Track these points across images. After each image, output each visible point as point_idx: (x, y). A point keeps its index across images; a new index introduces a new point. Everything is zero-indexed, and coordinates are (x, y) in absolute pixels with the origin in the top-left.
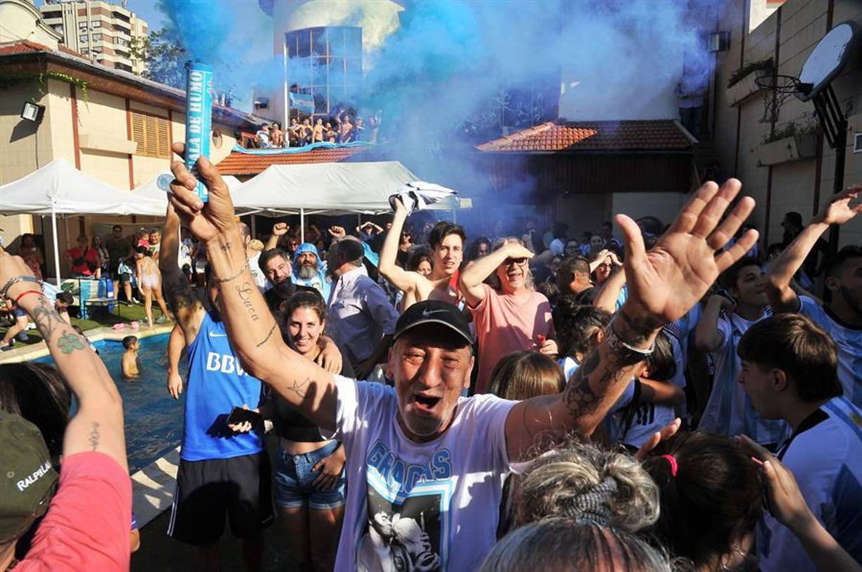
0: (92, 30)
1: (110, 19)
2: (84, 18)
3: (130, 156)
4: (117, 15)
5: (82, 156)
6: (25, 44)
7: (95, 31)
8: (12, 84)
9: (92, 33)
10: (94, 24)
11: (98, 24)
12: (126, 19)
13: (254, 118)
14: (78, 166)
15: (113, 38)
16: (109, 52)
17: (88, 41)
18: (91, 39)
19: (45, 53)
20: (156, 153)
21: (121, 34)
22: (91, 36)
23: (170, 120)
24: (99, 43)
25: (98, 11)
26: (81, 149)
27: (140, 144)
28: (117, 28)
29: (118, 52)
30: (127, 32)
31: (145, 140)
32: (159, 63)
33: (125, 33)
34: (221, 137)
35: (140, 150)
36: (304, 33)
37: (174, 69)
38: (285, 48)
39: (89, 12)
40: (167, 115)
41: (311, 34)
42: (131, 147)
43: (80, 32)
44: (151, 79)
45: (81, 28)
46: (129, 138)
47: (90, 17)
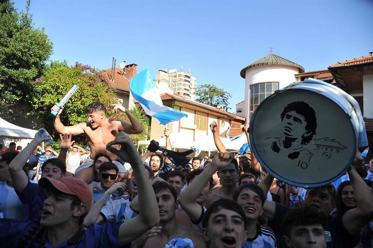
0: (177, 82)
1: (184, 78)
2: (175, 78)
3: (194, 130)
4: (186, 76)
5: (181, 129)
6: (167, 94)
7: (178, 82)
9: (177, 83)
10: (178, 80)
11: (180, 80)
12: (189, 77)
13: (237, 116)
14: (179, 131)
15: (184, 84)
16: (182, 89)
17: (176, 86)
19: (175, 99)
20: (202, 129)
21: (187, 83)
22: (177, 84)
23: (208, 117)
24: (179, 87)
25: (180, 75)
26: (181, 127)
27: (198, 126)
28: (186, 81)
29: (185, 89)
30: (189, 82)
31: (199, 124)
34: (224, 123)
35: (198, 128)
36: (257, 85)
37: (208, 97)
38: (249, 90)
39: (177, 76)
40: (207, 116)
41: (259, 85)
42: (195, 127)
43: (173, 83)
44: (199, 102)
45: (174, 82)
46: (195, 124)
47: (177, 78)
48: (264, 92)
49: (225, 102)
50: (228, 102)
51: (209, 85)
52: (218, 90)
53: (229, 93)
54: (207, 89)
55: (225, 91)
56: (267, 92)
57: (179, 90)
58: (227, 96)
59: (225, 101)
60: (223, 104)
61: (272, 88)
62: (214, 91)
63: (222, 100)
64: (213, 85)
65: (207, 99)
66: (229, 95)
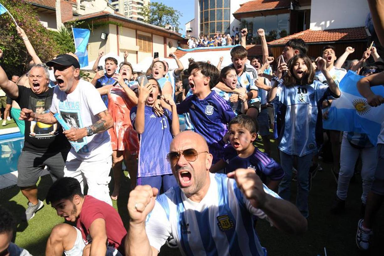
0: (129, 5)
3: (137, 52)
5: (120, 52)
6: (103, 12)
7: (130, 5)
8: (98, 27)
10: (130, 3)
11: (131, 2)
14: (118, 55)
15: (137, 8)
16: (135, 13)
17: (127, 10)
18: (128, 9)
19: (108, 15)
20: (146, 51)
21: (140, 6)
23: (152, 38)
24: (132, 10)
26: (120, 49)
27: (141, 47)
28: (138, 3)
29: (139, 14)
30: (142, 5)
32: (151, 16)
33: (141, 5)
34: (172, 44)
35: (140, 49)
37: (157, 18)
40: (151, 36)
42: (137, 48)
43: (125, 6)
44: (148, 23)
45: (125, 5)
46: (137, 45)
48: (215, 8)
49: (175, 23)
50: (179, 22)
51: (157, 3)
52: (167, 8)
53: (179, 12)
54: (155, 8)
55: (175, 10)
56: (217, 8)
57: (131, 14)
58: (178, 15)
59: (176, 21)
60: (173, 24)
61: (223, 2)
62: (163, 9)
63: (172, 20)
64: (161, 3)
65: (156, 20)
66: (180, 14)
